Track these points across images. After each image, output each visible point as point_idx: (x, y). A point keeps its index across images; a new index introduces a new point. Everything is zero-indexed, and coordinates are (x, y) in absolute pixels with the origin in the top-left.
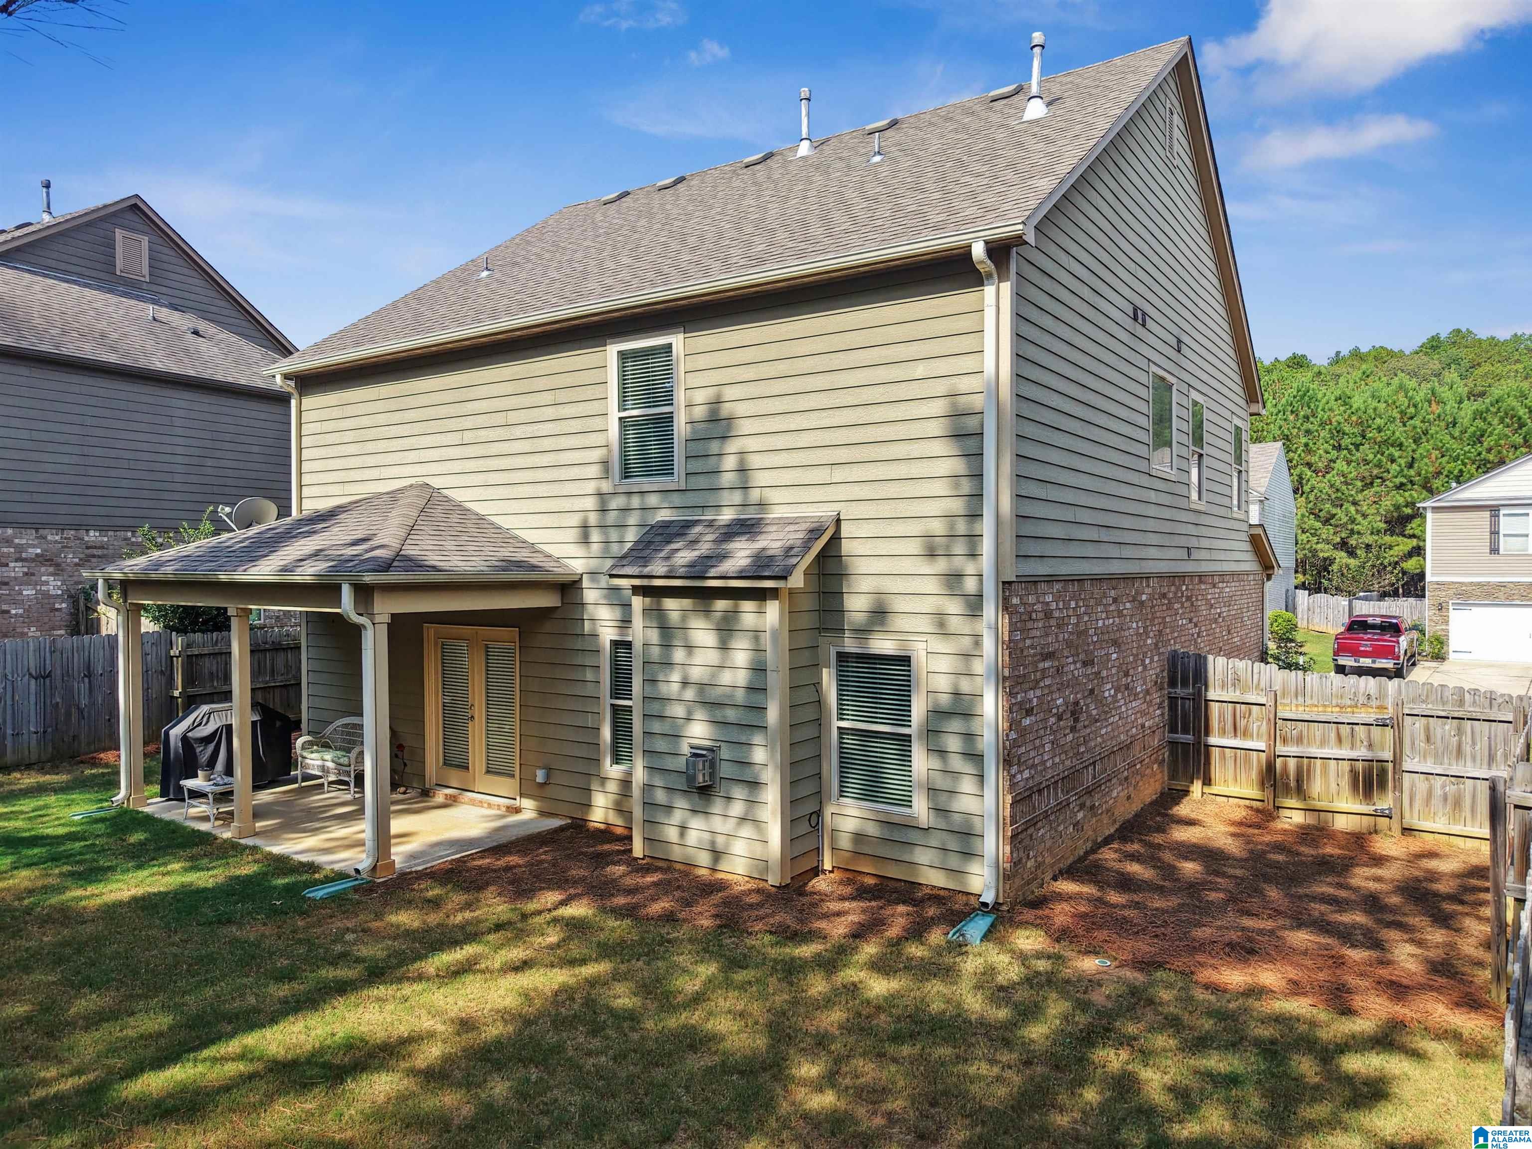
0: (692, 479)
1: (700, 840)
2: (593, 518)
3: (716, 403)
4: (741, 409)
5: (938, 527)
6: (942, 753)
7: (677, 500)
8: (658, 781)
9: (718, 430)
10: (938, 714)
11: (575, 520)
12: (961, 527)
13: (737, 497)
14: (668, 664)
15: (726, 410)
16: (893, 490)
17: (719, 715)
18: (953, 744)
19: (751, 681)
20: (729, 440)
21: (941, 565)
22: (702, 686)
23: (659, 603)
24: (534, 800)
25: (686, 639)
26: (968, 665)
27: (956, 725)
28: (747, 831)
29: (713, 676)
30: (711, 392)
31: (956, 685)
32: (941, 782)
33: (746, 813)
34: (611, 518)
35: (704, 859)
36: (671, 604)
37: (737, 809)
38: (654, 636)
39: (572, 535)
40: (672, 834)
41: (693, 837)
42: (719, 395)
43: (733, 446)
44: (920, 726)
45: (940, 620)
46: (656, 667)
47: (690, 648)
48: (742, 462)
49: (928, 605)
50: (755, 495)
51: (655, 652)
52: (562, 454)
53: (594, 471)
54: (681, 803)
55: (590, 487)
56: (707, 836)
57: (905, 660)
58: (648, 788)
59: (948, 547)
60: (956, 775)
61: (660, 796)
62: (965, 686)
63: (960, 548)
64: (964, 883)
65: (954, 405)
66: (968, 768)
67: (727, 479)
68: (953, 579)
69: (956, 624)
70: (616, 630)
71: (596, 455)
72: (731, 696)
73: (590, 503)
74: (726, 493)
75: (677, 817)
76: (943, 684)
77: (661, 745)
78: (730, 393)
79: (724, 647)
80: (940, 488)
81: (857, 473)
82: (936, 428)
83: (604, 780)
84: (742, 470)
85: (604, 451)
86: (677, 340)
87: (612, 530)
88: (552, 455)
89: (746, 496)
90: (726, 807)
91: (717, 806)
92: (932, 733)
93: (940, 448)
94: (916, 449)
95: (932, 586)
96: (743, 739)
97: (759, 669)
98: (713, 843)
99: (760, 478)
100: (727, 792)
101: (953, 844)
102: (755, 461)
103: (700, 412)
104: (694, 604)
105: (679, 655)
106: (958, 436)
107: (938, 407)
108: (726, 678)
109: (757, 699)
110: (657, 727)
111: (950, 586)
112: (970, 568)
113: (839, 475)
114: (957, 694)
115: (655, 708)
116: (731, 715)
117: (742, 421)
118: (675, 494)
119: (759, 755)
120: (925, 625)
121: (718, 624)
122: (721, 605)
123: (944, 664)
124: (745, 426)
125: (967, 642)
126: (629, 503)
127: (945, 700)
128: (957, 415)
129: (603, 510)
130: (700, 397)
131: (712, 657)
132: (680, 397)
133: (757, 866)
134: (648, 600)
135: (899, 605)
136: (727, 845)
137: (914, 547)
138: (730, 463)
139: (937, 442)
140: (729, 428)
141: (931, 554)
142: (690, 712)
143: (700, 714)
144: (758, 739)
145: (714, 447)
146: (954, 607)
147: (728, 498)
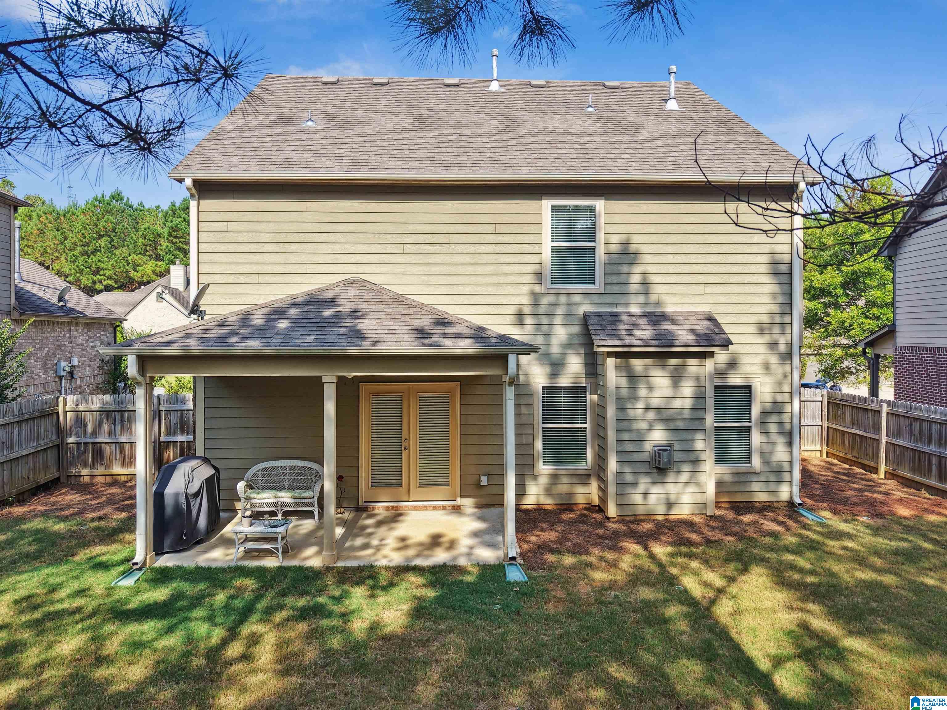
0: (608, 287)
1: (658, 499)
2: (527, 310)
3: (626, 244)
4: (644, 248)
5: (765, 319)
6: (767, 433)
7: (596, 299)
8: (627, 469)
9: (626, 259)
10: (765, 414)
11: (512, 310)
12: (778, 319)
13: (641, 299)
14: (634, 398)
15: (633, 248)
16: (741, 299)
17: (672, 425)
18: (773, 428)
19: (694, 404)
20: (635, 266)
21: (767, 338)
22: (658, 410)
23: (627, 362)
24: (473, 498)
25: (648, 383)
26: (780, 388)
27: (774, 418)
28: (691, 489)
29: (668, 403)
30: (623, 237)
31: (774, 398)
32: (767, 448)
33: (691, 478)
34: (542, 309)
35: (661, 510)
36: (637, 363)
37: (684, 477)
38: (624, 382)
39: (509, 319)
40: (638, 499)
41: (652, 499)
42: (628, 239)
43: (637, 269)
44: (756, 421)
45: (766, 365)
46: (626, 400)
47: (650, 388)
48: (644, 279)
49: (759, 359)
50: (653, 298)
51: (625, 392)
52: (502, 266)
53: (528, 279)
54: (644, 480)
55: (526, 289)
56: (663, 496)
57: (748, 388)
58: (619, 473)
59: (770, 329)
60: (774, 443)
61: (629, 478)
62: (779, 398)
63: (777, 329)
64: (778, 497)
65: (773, 259)
66: (781, 439)
67: (633, 288)
68: (773, 345)
69: (775, 368)
70: (548, 380)
71: (530, 269)
72: (681, 414)
73: (525, 300)
74: (633, 296)
75: (641, 488)
76: (768, 398)
77: (629, 447)
78: (635, 239)
79: (676, 386)
80: (766, 299)
81: (720, 289)
82: (763, 269)
83: (535, 477)
84: (645, 284)
85: (538, 267)
86: (599, 204)
87: (542, 317)
88: (492, 266)
89: (647, 299)
90: (677, 478)
91: (671, 478)
92: (762, 423)
93: (766, 279)
94: (753, 279)
95: (762, 349)
96: (690, 437)
97: (700, 397)
98: (668, 499)
99: (658, 289)
100: (679, 468)
101: (772, 478)
102: (654, 279)
103: (614, 248)
104: (654, 362)
105: (643, 392)
106: (776, 274)
107: (765, 259)
108: (677, 403)
109: (700, 414)
110: (626, 436)
111: (772, 349)
112: (782, 339)
113: (709, 290)
114: (775, 403)
115: (625, 425)
116: (681, 424)
117: (645, 256)
118: (595, 296)
119: (699, 445)
120: (757, 369)
121: (671, 373)
122: (673, 362)
123: (768, 389)
124: (648, 259)
125: (780, 376)
126: (557, 300)
127: (768, 406)
128: (774, 264)
129: (536, 304)
130: (615, 239)
131: (668, 392)
132: (601, 236)
133: (698, 507)
134: (618, 360)
135: (745, 359)
136: (677, 499)
137: (752, 329)
138: (636, 279)
139: (765, 276)
140: (635, 259)
141: (761, 331)
142: (651, 425)
143: (659, 426)
144: (699, 436)
145: (625, 269)
146: (773, 359)
147: (633, 299)
